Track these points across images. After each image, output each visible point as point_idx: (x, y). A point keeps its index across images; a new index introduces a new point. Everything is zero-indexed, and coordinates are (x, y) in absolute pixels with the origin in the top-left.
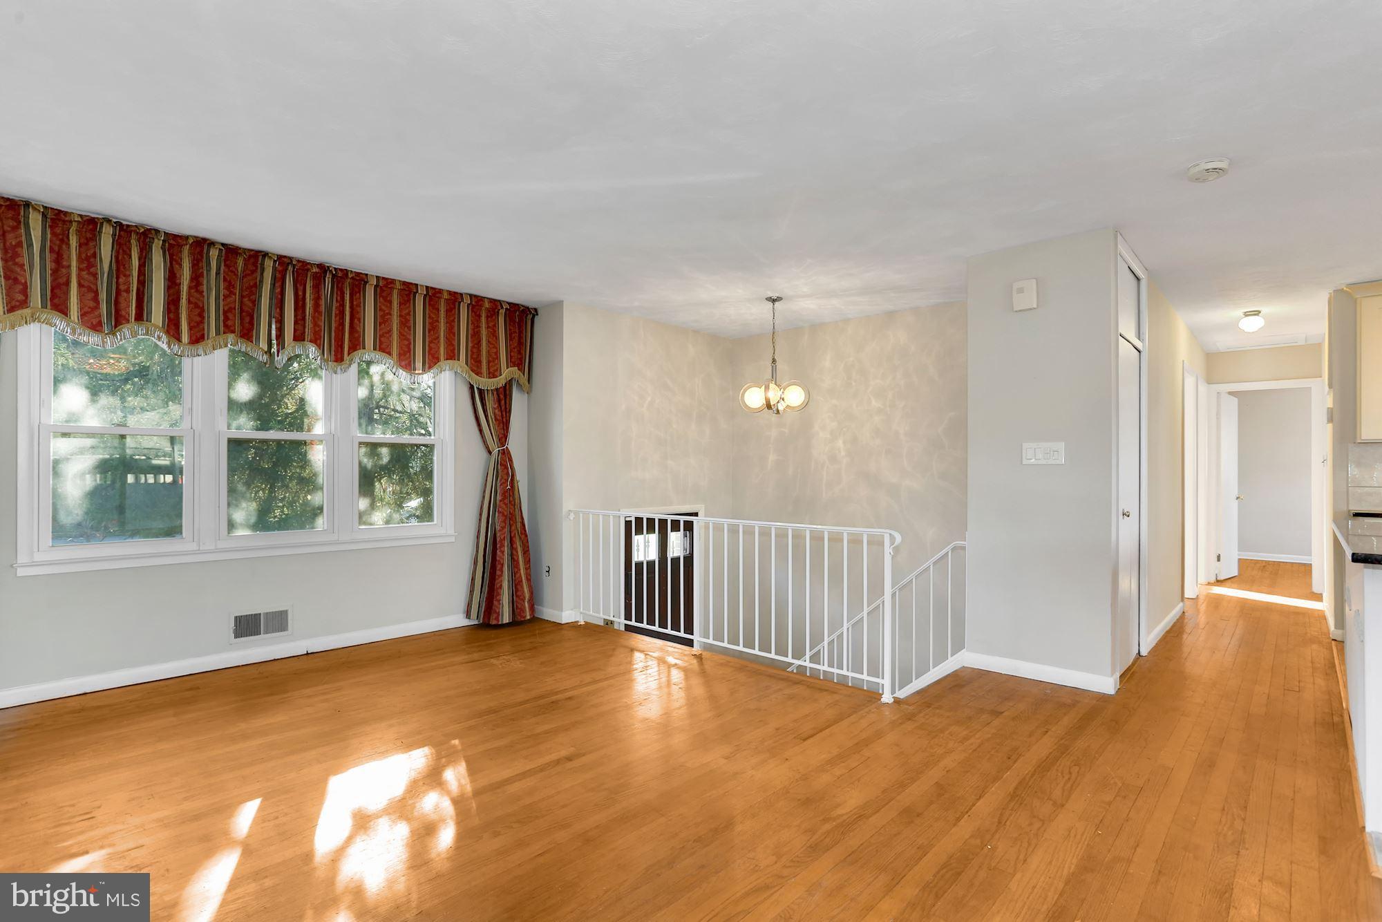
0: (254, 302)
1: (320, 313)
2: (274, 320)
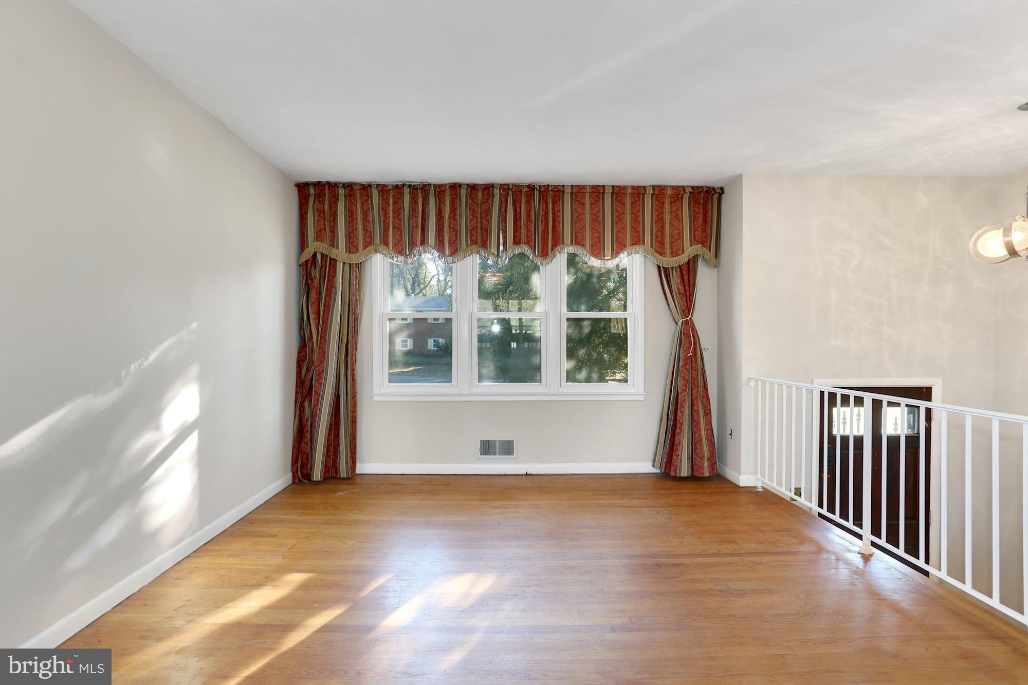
0: (488, 221)
1: (531, 221)
2: (501, 231)
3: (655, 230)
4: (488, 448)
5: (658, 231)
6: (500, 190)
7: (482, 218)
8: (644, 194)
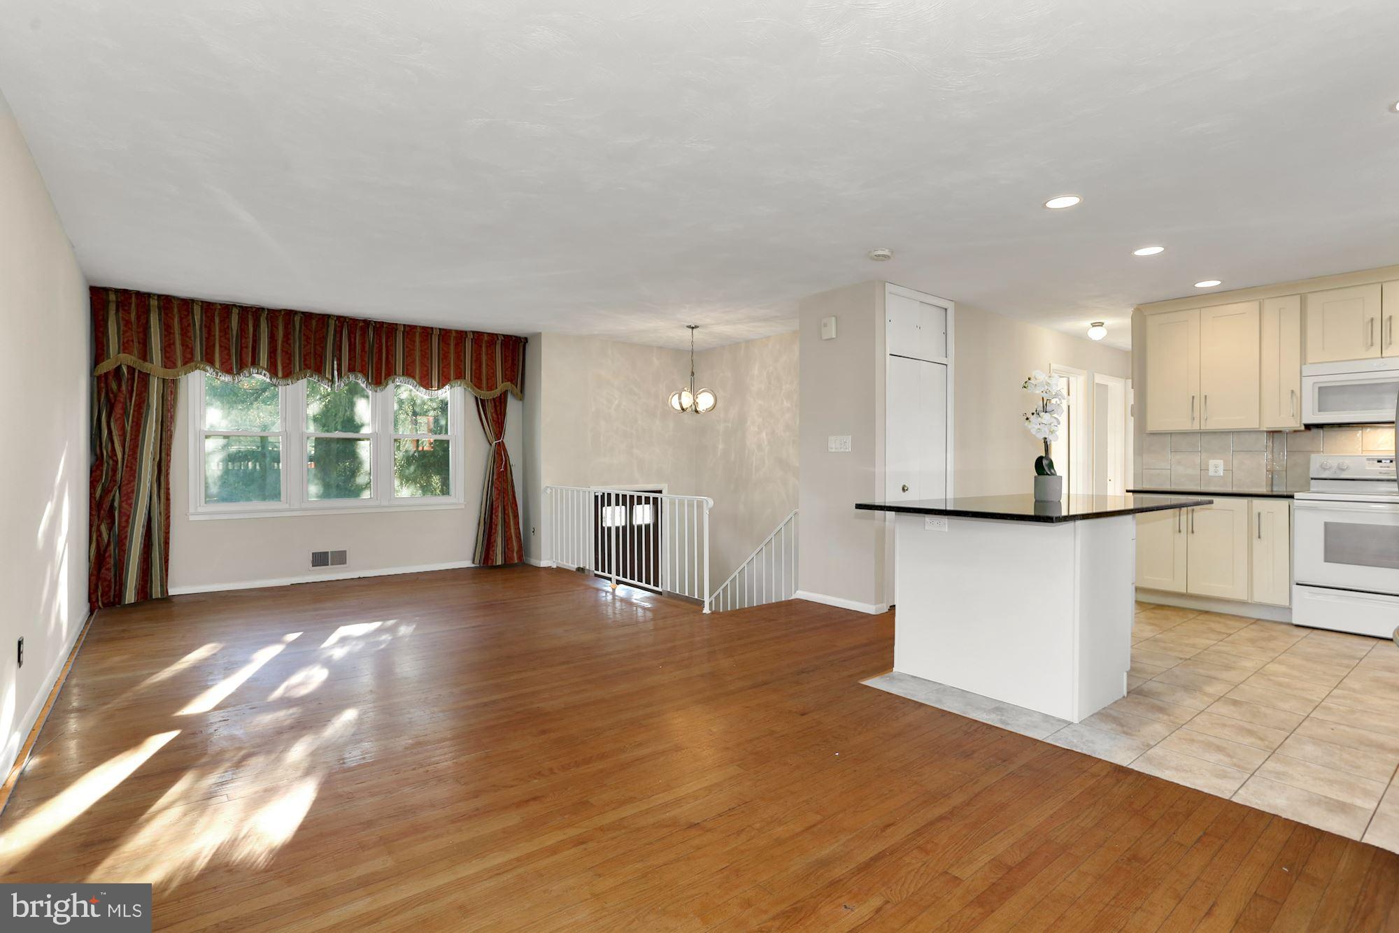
0: (322, 348)
1: (365, 352)
2: (335, 359)
3: (474, 367)
4: (320, 559)
5: (476, 369)
6: (335, 321)
7: (315, 345)
8: (465, 338)
